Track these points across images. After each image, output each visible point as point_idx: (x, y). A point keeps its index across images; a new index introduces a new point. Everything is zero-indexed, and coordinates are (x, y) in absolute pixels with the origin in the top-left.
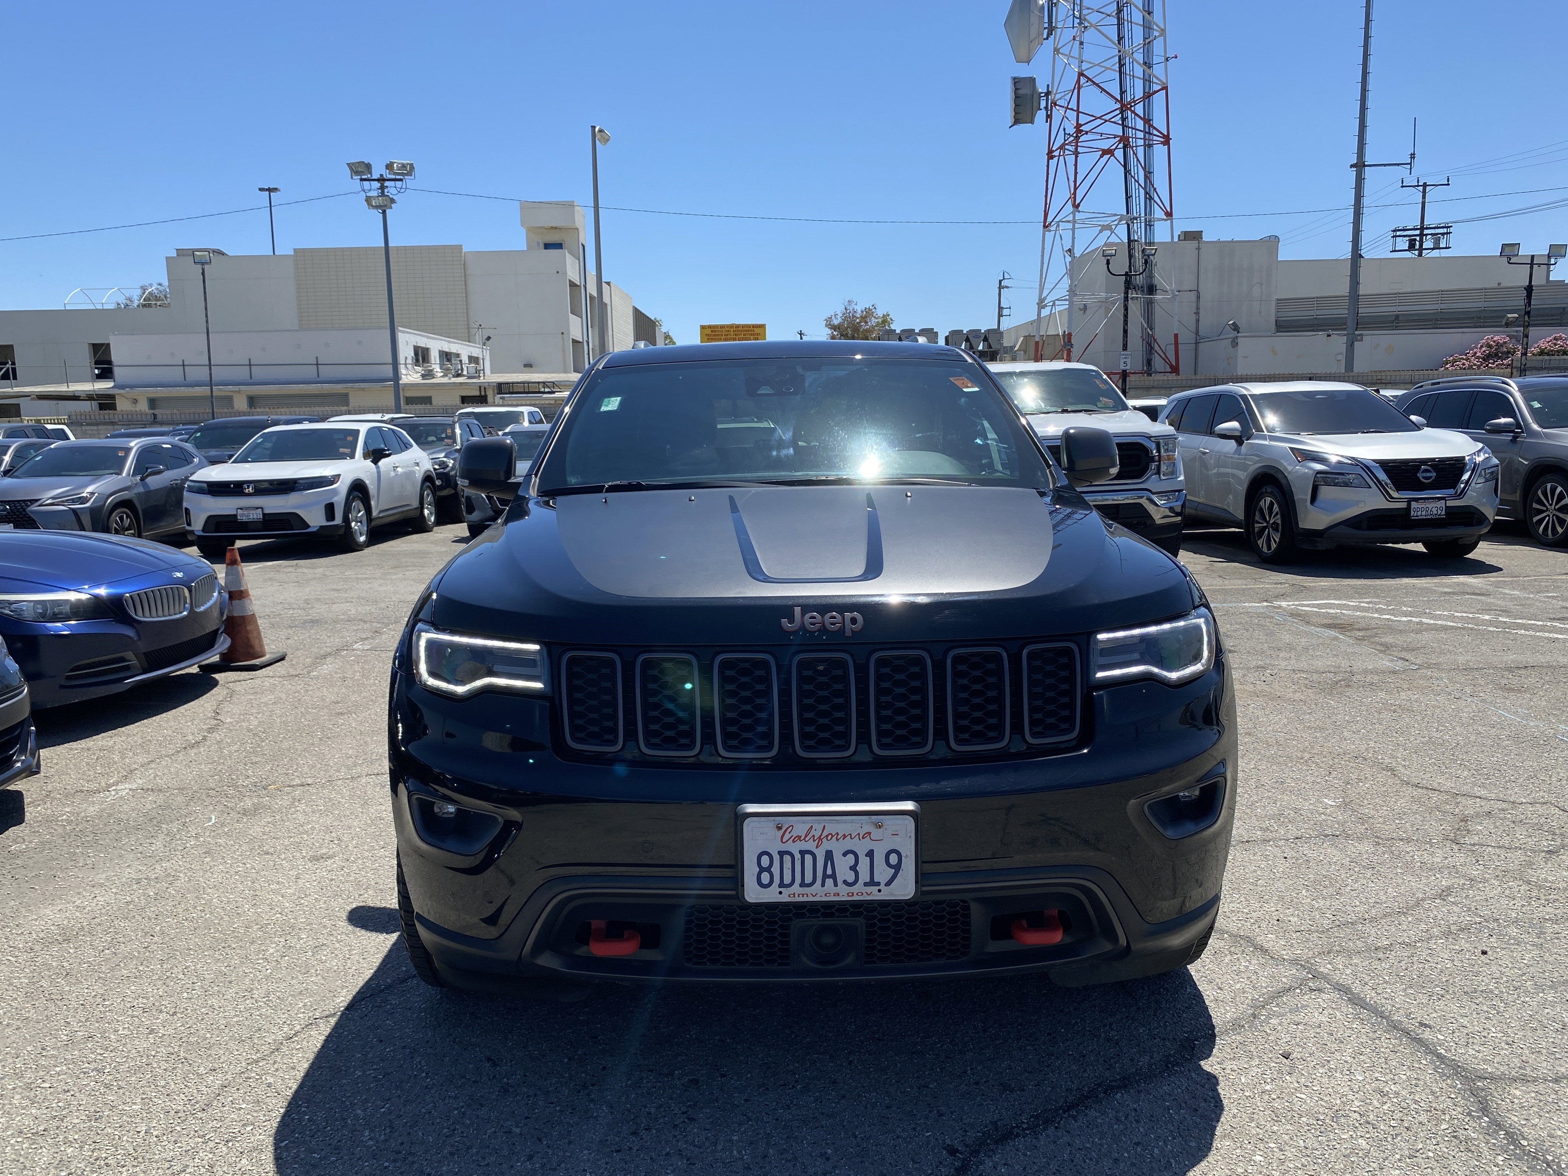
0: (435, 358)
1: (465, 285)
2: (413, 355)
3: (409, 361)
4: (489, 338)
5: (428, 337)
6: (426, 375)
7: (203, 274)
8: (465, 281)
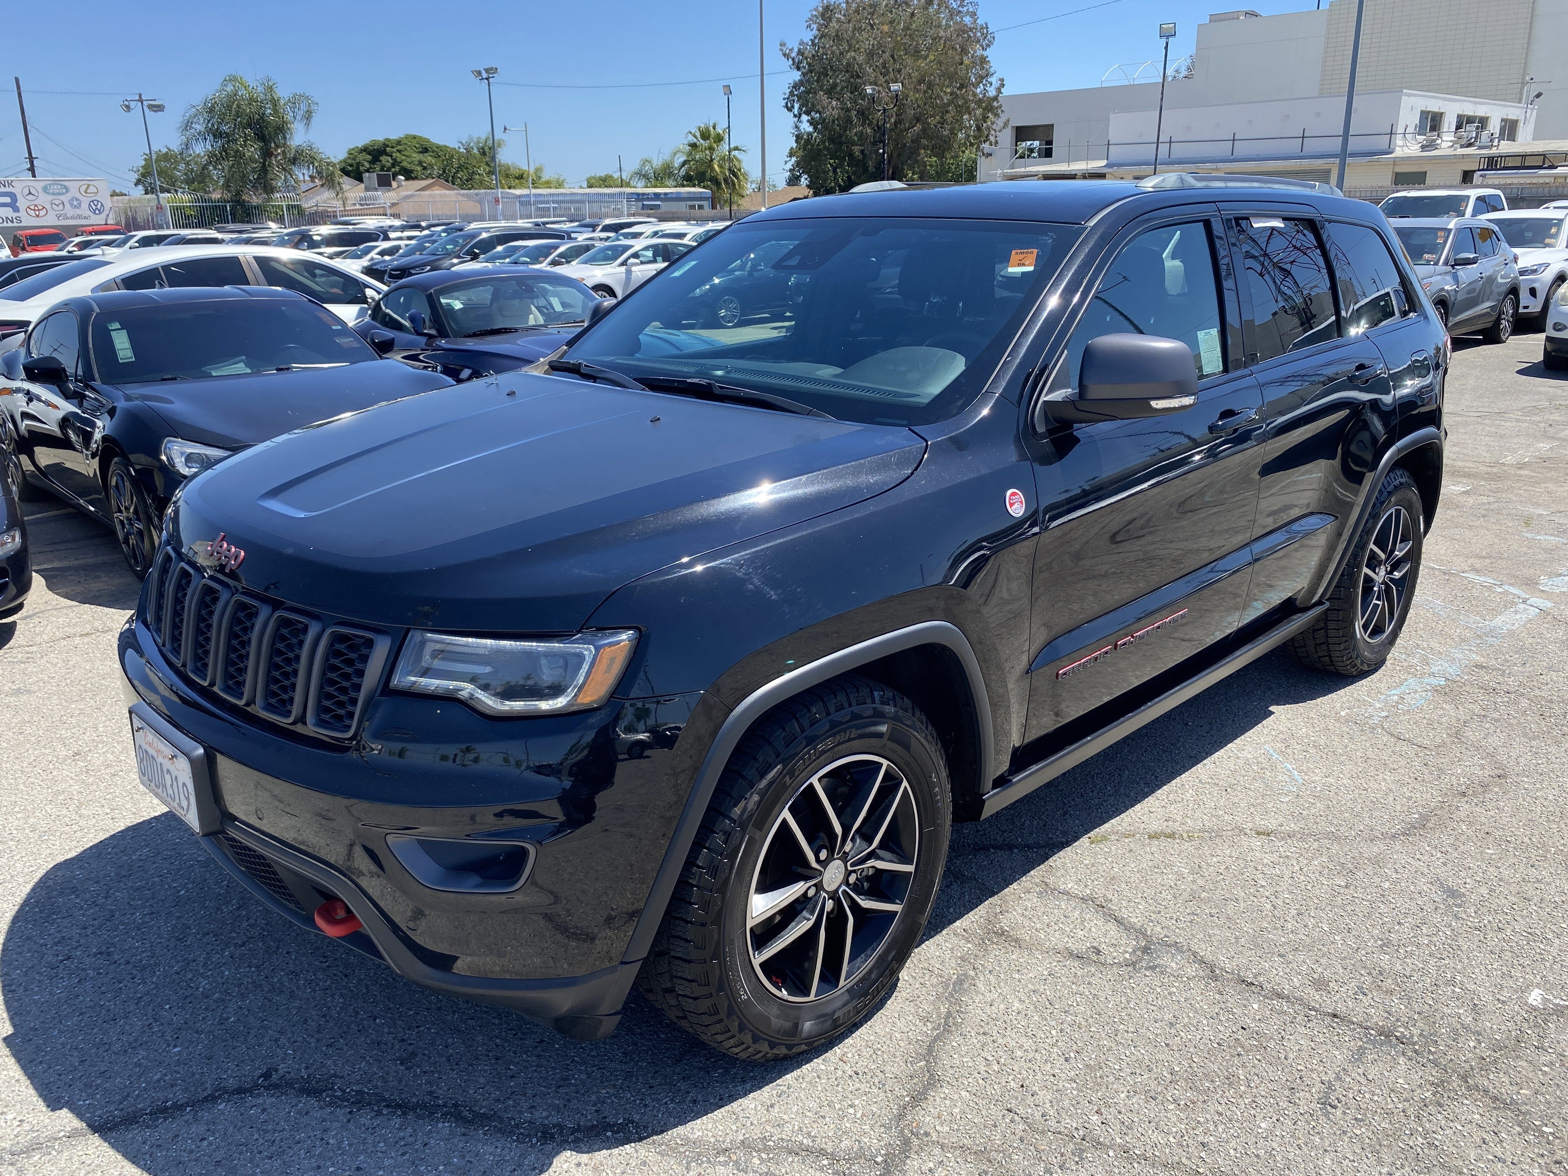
0: (1450, 124)
1: (1530, 28)
2: (1418, 122)
3: (1410, 129)
4: (1539, 95)
5: (1444, 99)
6: (1427, 146)
7: (1166, 48)
8: (1531, 23)
